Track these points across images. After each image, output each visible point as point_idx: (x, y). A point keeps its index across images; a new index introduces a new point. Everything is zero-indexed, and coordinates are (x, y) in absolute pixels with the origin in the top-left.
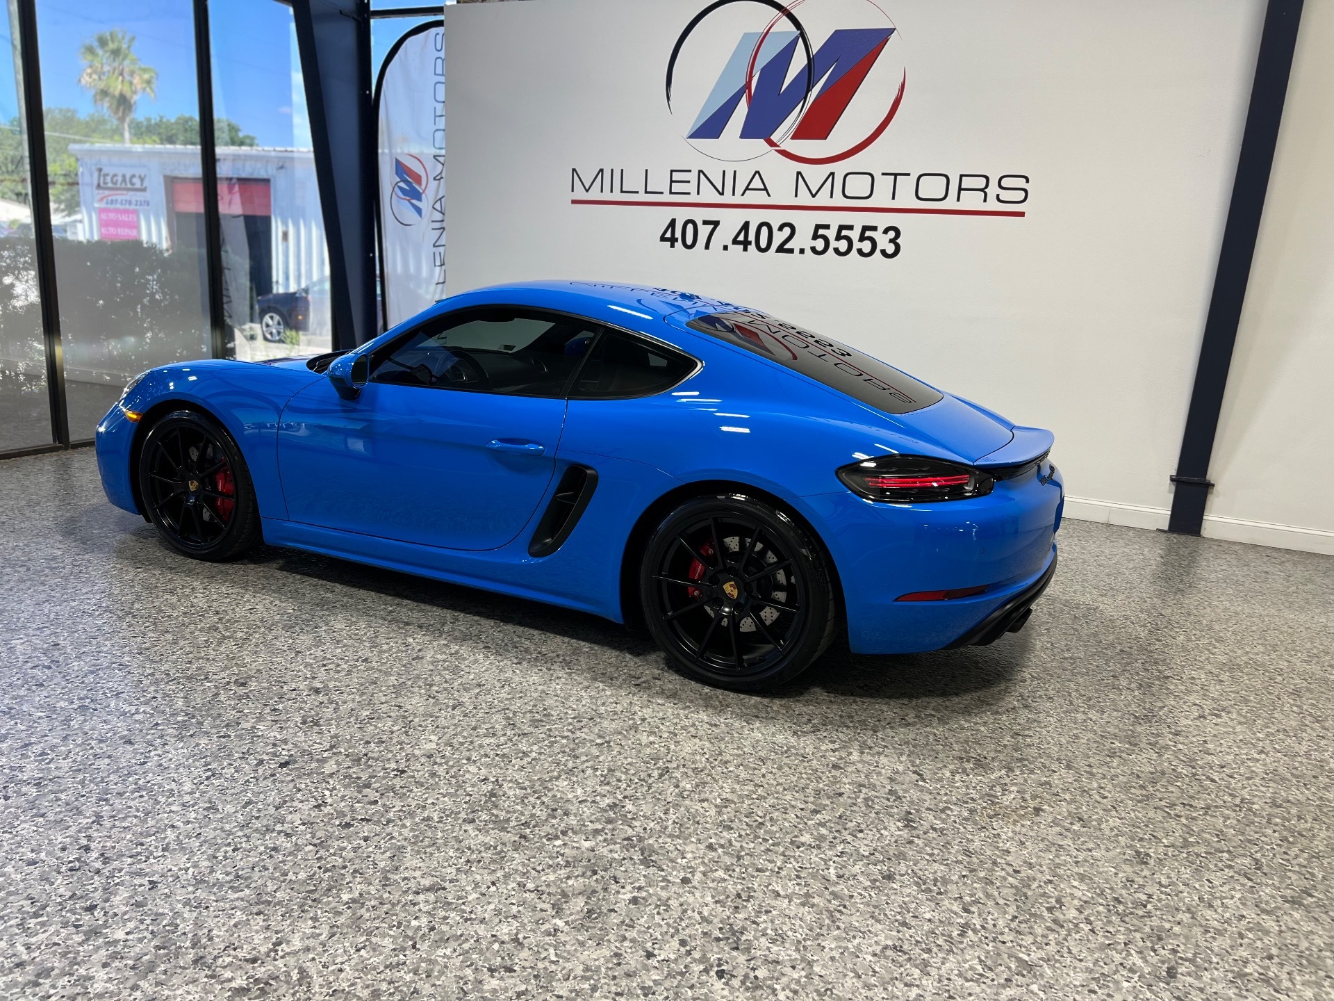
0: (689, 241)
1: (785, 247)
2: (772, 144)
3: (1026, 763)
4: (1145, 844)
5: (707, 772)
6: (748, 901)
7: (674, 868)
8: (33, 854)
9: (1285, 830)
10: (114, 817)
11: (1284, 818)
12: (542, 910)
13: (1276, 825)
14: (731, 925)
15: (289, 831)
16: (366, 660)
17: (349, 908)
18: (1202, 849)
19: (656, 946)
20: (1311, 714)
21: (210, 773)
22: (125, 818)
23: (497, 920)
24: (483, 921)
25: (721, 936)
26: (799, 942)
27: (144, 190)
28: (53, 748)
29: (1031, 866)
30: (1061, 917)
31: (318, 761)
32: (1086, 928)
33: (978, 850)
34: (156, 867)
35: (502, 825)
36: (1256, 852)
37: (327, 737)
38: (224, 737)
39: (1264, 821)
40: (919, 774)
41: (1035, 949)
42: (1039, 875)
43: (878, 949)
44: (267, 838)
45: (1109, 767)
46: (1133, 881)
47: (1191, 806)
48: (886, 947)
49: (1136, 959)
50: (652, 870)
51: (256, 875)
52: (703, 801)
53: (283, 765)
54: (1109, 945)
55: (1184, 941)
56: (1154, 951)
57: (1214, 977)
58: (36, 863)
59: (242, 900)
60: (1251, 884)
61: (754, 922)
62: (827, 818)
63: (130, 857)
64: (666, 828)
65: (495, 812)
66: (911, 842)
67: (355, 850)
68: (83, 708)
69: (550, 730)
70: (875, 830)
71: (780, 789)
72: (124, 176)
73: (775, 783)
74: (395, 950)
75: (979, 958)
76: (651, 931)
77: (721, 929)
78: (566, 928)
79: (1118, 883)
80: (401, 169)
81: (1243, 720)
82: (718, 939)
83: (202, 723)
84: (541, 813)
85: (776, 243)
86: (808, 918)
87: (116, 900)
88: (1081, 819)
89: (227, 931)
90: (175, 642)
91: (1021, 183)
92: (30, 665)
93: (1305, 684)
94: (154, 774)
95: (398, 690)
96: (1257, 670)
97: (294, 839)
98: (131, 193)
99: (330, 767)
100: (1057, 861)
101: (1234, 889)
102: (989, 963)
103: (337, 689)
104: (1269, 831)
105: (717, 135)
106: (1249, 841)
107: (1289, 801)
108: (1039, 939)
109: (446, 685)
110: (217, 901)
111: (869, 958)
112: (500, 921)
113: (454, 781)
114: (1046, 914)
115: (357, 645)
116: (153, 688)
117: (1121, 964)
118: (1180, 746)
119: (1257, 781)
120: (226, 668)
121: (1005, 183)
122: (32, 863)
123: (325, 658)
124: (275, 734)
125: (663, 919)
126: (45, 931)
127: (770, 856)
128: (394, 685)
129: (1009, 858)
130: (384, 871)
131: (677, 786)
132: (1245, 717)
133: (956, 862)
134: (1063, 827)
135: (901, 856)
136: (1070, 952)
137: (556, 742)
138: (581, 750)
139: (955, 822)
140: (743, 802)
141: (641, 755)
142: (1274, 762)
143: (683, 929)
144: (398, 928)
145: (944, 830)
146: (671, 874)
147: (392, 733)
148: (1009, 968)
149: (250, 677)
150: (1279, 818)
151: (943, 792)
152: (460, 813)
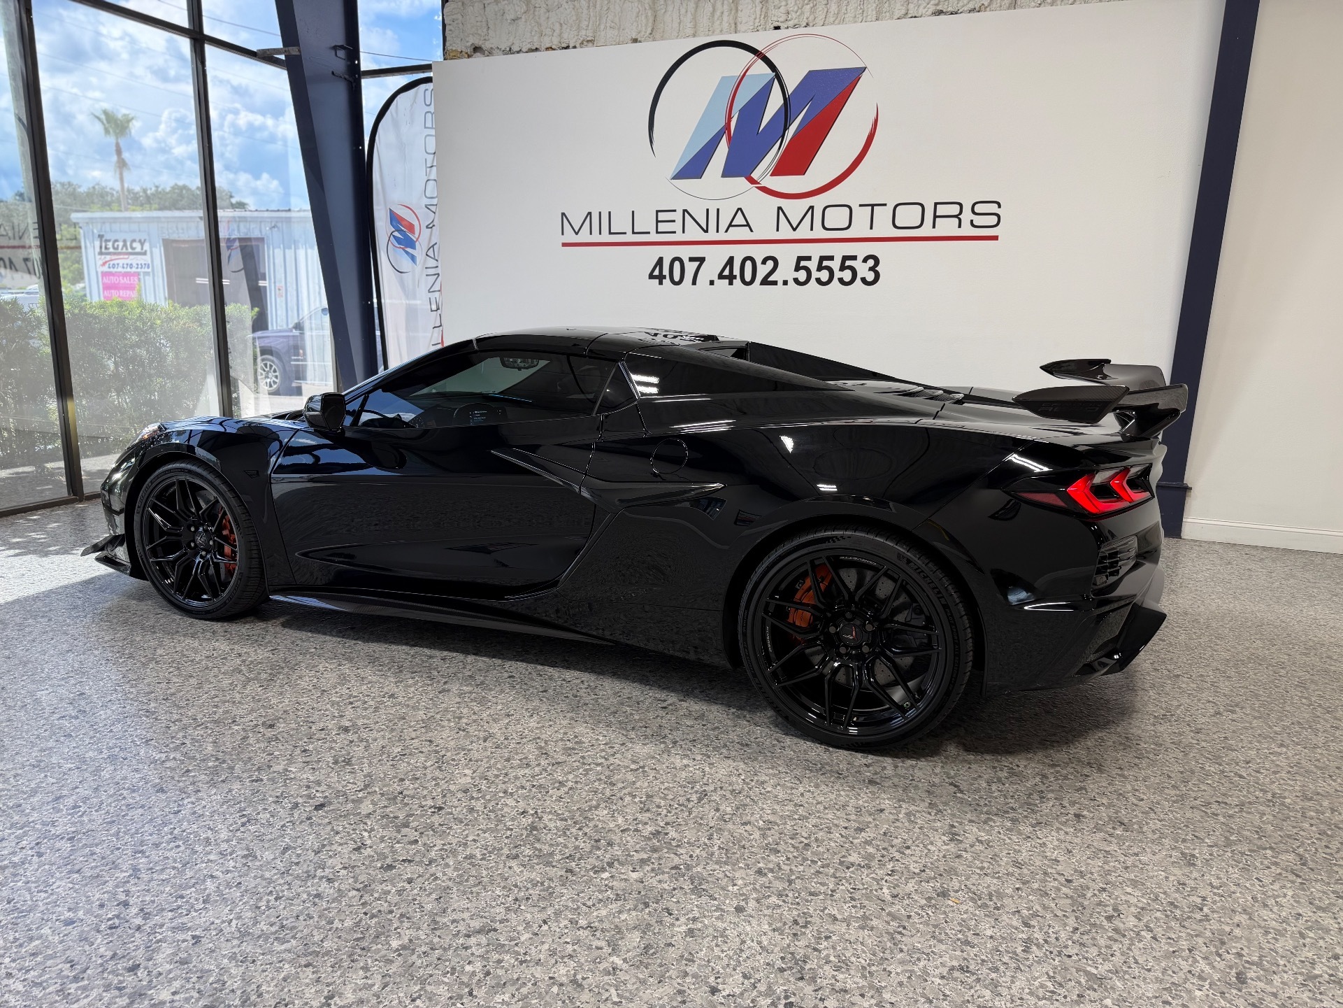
0: (677, 278)
1: (770, 279)
2: (752, 181)
3: (1058, 769)
4: (1189, 845)
5: (745, 793)
6: (805, 927)
7: (726, 897)
8: (70, 913)
9: (1322, 823)
10: (151, 869)
11: (1317, 811)
12: (598, 948)
13: (1312, 818)
14: (792, 954)
15: (331, 876)
16: (392, 696)
17: (400, 955)
18: (1245, 848)
19: (719, 980)
20: (1320, 705)
21: (245, 819)
22: (163, 870)
23: (554, 961)
24: (538, 962)
25: (784, 966)
26: (864, 968)
27: (145, 253)
28: (85, 799)
29: (1082, 874)
30: (1121, 925)
31: (353, 801)
32: (1147, 935)
33: (1027, 861)
34: (199, 920)
35: (546, 859)
36: (1298, 847)
37: (360, 775)
38: (257, 781)
39: (1299, 815)
40: (955, 786)
41: (1101, 961)
42: (1091, 884)
43: (945, 971)
44: (309, 884)
45: (1140, 769)
46: (1185, 884)
47: (1226, 803)
48: (952, 968)
49: (1202, 965)
50: (704, 899)
51: (301, 924)
52: (745, 824)
53: (320, 807)
54: (1174, 952)
55: (1246, 944)
56: (1220, 956)
57: (1285, 980)
58: (74, 922)
59: (289, 951)
60: (1299, 880)
61: (815, 949)
62: (872, 835)
63: (170, 911)
64: (712, 854)
65: (538, 846)
66: (959, 856)
67: (400, 893)
68: (112, 759)
69: (583, 757)
70: (921, 845)
71: (820, 807)
72: (125, 241)
73: (815, 802)
74: (451, 998)
75: (1047, 973)
76: (712, 964)
77: (782, 958)
78: (625, 966)
79: (1170, 886)
80: (395, 219)
81: (1257, 714)
82: (782, 970)
83: (232, 768)
84: (585, 846)
85: (759, 277)
86: (870, 941)
87: (160, 957)
88: (1122, 824)
89: (276, 986)
90: (200, 685)
91: (993, 208)
92: (56, 716)
93: (1308, 677)
94: (189, 821)
95: (427, 724)
96: (1261, 665)
97: (336, 884)
98: (131, 257)
99: (366, 807)
100: (1107, 867)
101: (1283, 887)
102: (1059, 978)
103: (366, 726)
104: (1306, 825)
105: (699, 175)
106: (1289, 836)
107: (1318, 794)
108: (1103, 950)
109: (474, 717)
110: (263, 954)
111: (938, 981)
112: (556, 962)
113: (492, 816)
114: (1105, 923)
115: (382, 680)
116: (180, 735)
117: (1190, 972)
118: (1204, 744)
119: (1284, 774)
120: (252, 710)
121: (978, 208)
122: (69, 922)
123: (351, 696)
124: (308, 775)
125: (722, 951)
126: (87, 996)
127: (822, 879)
128: (422, 720)
129: (1059, 868)
130: (432, 914)
131: (717, 810)
132: (1259, 711)
133: (1007, 874)
134: (1106, 832)
135: (952, 872)
136: (1136, 962)
137: (591, 770)
138: (616, 777)
139: (999, 833)
140: (785, 823)
141: (678, 779)
142: (1296, 754)
143: (745, 961)
144: (452, 974)
145: (990, 842)
146: (724, 903)
147: (426, 768)
148: (1079, 983)
149: (278, 719)
150: (1313, 811)
151: (982, 804)
152: (502, 849)
